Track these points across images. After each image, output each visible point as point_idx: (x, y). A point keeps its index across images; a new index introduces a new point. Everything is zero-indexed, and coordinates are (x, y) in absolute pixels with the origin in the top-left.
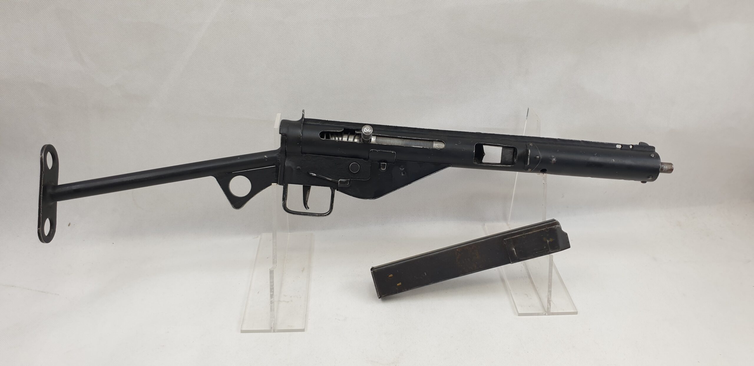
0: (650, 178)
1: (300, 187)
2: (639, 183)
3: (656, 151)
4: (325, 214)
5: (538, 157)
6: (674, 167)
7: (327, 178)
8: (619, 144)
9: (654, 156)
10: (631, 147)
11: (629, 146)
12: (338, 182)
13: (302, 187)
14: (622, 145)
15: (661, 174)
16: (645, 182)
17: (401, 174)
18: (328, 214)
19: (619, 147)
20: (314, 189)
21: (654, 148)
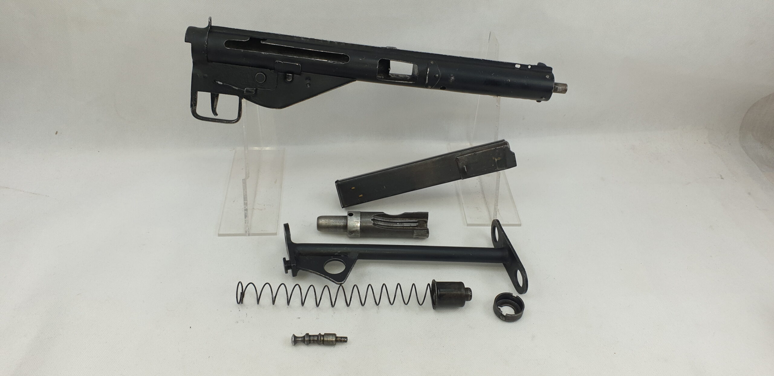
0: (544, 98)
1: (208, 95)
2: (534, 102)
3: (553, 72)
4: (233, 122)
5: (437, 75)
6: (569, 88)
7: (234, 87)
8: (518, 64)
9: (549, 78)
10: (529, 67)
11: (528, 66)
12: (244, 91)
13: (210, 94)
14: (521, 65)
15: (554, 95)
16: (540, 101)
17: (307, 86)
18: (236, 122)
19: (518, 66)
20: (222, 97)
21: (551, 69)
